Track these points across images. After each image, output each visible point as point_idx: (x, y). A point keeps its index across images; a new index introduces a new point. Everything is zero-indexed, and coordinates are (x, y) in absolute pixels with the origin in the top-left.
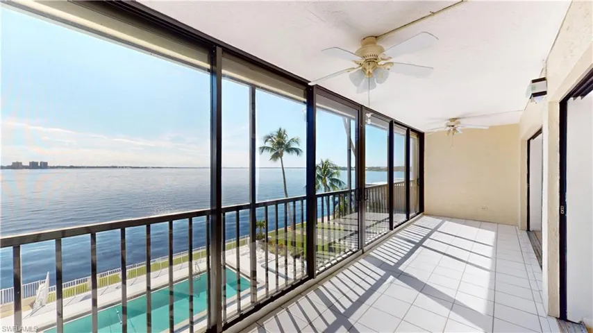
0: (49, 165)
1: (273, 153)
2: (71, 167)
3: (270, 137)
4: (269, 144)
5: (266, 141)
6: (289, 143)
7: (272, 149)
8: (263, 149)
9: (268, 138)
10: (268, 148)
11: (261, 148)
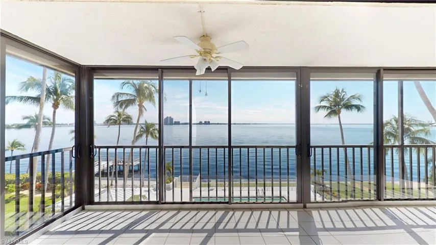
0: (211, 123)
1: (329, 111)
2: (218, 124)
3: (326, 97)
4: (324, 103)
5: (322, 101)
6: (348, 100)
7: (328, 108)
8: (319, 108)
9: (324, 98)
10: (324, 107)
11: (317, 107)
